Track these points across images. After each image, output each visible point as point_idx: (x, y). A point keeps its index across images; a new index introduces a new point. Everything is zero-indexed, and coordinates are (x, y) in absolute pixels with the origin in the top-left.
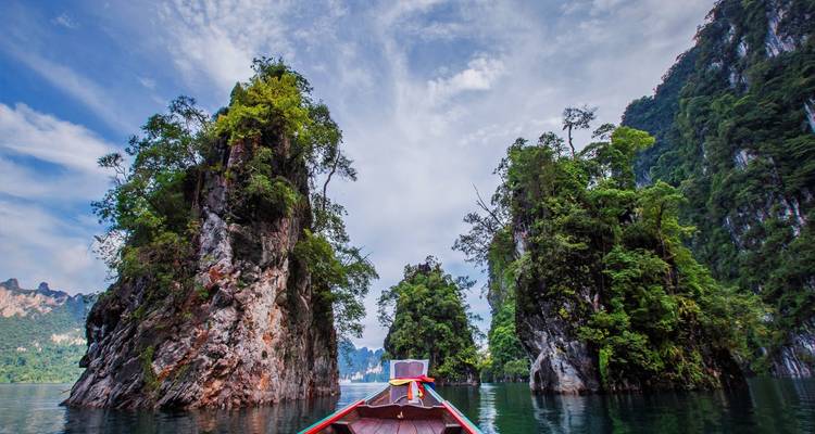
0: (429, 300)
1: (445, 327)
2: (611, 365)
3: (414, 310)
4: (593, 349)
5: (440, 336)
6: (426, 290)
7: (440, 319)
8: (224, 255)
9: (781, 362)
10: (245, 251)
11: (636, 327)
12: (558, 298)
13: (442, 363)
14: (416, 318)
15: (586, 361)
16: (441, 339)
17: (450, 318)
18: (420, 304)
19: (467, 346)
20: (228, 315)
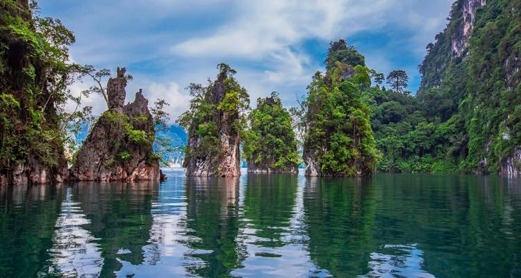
0: (272, 123)
1: (281, 141)
2: (324, 170)
3: (263, 130)
4: (321, 164)
5: (277, 146)
6: (270, 117)
7: (277, 136)
8: (227, 144)
9: (505, 166)
10: (231, 142)
11: (335, 158)
12: (314, 148)
13: (277, 161)
14: (263, 135)
15: (319, 168)
16: (277, 147)
17: (284, 135)
18: (266, 127)
19: (292, 151)
20: (229, 157)
